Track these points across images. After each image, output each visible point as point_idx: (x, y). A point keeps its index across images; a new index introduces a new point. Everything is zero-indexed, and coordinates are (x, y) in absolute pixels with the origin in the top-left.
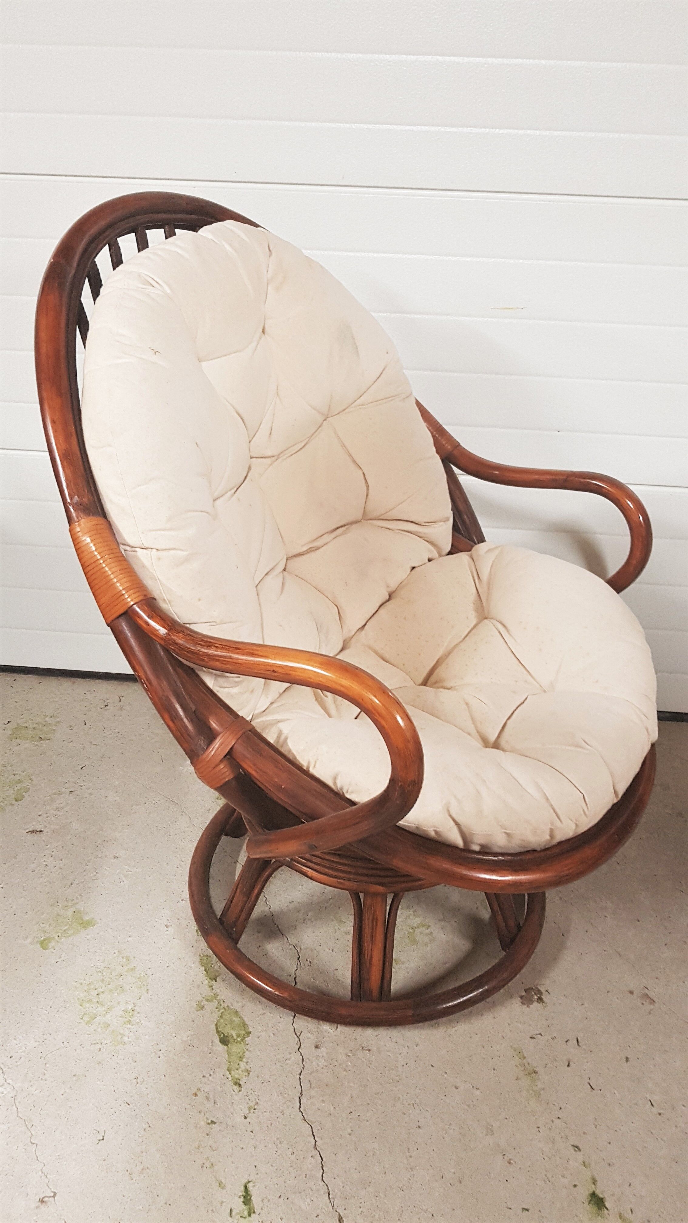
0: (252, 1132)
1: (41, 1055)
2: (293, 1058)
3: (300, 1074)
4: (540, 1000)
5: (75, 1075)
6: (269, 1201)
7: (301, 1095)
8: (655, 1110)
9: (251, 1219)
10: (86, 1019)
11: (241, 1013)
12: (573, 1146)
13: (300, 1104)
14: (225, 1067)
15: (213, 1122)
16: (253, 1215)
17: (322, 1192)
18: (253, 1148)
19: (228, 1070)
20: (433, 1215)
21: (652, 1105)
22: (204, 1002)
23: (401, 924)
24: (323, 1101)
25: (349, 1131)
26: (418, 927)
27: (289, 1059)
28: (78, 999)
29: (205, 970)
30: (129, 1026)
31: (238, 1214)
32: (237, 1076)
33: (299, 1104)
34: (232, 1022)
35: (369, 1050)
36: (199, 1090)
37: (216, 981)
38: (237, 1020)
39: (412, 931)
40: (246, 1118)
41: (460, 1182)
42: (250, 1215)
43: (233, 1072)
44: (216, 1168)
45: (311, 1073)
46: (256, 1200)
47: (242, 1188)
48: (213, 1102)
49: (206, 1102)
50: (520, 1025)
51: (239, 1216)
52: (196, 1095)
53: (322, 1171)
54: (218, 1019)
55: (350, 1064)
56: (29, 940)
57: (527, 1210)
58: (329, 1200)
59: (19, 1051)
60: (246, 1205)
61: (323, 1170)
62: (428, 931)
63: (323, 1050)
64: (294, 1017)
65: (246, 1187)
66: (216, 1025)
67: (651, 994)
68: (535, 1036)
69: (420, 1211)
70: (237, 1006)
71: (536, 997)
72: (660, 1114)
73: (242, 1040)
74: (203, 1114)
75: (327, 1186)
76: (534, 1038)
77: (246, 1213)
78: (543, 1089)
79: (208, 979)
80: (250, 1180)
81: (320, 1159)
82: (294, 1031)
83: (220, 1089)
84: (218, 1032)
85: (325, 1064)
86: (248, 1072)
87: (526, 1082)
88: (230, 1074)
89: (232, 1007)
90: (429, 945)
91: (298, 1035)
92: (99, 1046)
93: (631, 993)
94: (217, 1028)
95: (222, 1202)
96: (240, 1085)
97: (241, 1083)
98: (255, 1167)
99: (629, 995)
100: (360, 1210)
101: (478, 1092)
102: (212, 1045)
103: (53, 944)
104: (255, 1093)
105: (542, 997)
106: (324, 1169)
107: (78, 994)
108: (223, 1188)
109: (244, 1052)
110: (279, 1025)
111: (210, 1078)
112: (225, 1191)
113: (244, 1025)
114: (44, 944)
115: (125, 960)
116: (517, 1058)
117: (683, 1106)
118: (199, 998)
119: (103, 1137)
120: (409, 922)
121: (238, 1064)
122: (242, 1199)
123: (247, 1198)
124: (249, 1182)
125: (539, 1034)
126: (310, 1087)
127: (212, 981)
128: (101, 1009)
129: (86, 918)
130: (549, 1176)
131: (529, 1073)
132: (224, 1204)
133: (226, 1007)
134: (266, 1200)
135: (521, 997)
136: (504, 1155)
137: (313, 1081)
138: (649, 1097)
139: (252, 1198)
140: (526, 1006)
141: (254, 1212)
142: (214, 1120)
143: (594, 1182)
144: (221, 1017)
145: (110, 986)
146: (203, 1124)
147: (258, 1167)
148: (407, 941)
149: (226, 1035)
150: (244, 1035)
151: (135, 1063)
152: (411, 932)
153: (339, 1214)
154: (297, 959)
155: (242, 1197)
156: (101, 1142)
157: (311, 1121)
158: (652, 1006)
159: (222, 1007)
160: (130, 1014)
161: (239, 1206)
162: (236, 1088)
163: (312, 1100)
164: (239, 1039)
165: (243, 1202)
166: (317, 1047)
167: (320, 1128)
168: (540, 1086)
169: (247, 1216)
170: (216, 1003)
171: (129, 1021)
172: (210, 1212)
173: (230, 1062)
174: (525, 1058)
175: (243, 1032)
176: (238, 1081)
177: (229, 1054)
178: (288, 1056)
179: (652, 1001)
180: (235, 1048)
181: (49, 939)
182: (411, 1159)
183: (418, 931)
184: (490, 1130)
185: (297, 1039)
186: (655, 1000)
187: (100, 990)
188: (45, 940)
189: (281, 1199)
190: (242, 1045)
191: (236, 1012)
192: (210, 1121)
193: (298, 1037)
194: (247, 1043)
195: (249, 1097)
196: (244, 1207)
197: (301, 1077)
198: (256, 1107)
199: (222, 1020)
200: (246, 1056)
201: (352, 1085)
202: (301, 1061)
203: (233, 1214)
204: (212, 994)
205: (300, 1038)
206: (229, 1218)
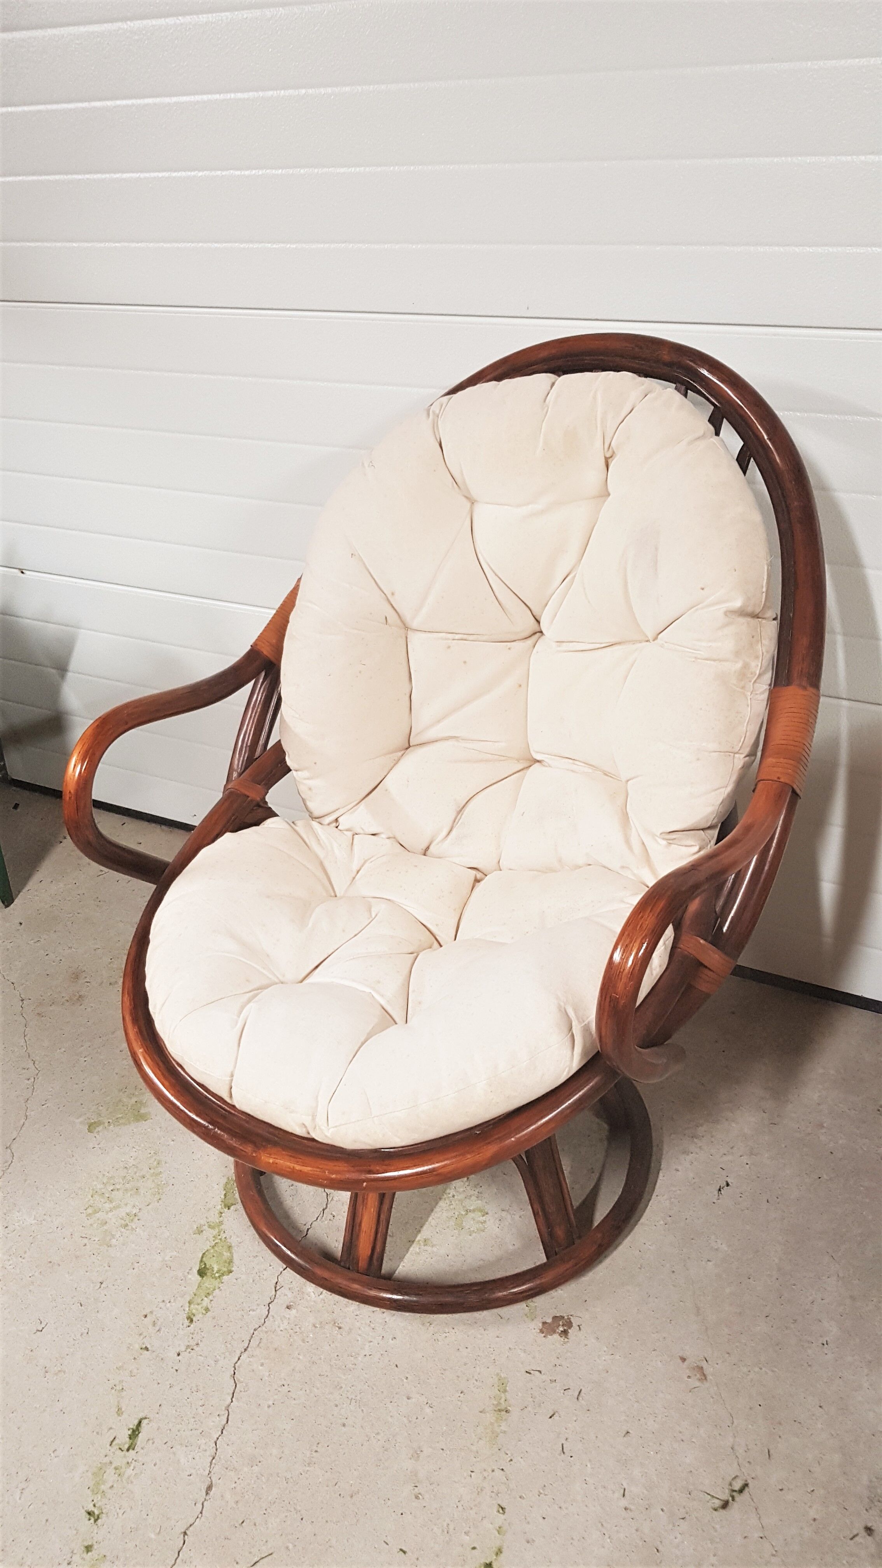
0: (177, 1370)
1: (32, 1234)
2: (258, 1311)
3: (255, 1330)
4: (565, 1333)
5: (50, 1262)
6: (153, 1443)
7: (245, 1350)
8: (624, 1503)
9: (127, 1454)
10: (90, 1211)
11: (234, 1250)
12: (499, 1505)
13: (239, 1359)
14: (188, 1298)
15: (147, 1349)
16: (131, 1451)
17: (208, 1453)
18: (169, 1387)
19: (189, 1302)
20: (302, 1519)
21: (624, 1495)
22: (206, 1227)
23: (457, 1202)
24: (262, 1365)
25: (271, 1403)
26: (474, 1211)
27: (254, 1310)
28: (93, 1190)
29: (225, 1195)
30: (123, 1230)
31: (118, 1444)
32: (194, 1311)
33: (237, 1359)
34: (221, 1254)
35: (340, 1328)
36: (151, 1312)
37: (229, 1209)
38: (226, 1254)
39: (464, 1213)
40: (179, 1355)
41: (352, 1497)
42: (128, 1450)
43: (192, 1306)
44: (124, 1393)
45: (266, 1332)
46: (142, 1437)
47: (136, 1422)
48: (157, 1328)
49: (150, 1327)
50: (522, 1354)
51: (118, 1447)
52: (146, 1316)
53: (220, 1433)
54: (209, 1248)
55: (311, 1335)
56: (81, 1119)
57: (404, 1552)
58: (209, 1464)
59: (16, 1224)
60: (130, 1438)
61: (222, 1433)
62: (482, 1219)
63: (294, 1311)
64: (284, 1270)
65: (140, 1422)
66: (204, 1254)
67: (709, 1370)
68: (532, 1372)
69: (292, 1509)
70: (234, 1241)
71: (561, 1329)
72: (626, 1509)
73: (219, 1277)
74: (142, 1337)
75: (217, 1450)
76: (530, 1373)
77: (126, 1446)
78: (505, 1432)
79: (223, 1205)
80: (148, 1417)
81: (226, 1420)
82: (277, 1283)
83: (171, 1318)
84: (201, 1261)
85: (287, 1327)
86: (207, 1310)
87: (490, 1417)
88: (189, 1307)
89: (228, 1240)
90: (474, 1235)
91: (277, 1289)
92: (85, 1241)
93: (683, 1360)
94: (202, 1257)
95: (111, 1428)
96: (192, 1321)
97: (194, 1319)
98: (160, 1405)
99: (680, 1361)
100: (234, 1485)
101: (428, 1410)
102: (188, 1273)
103: (100, 1128)
104: (202, 1333)
105: (569, 1331)
106: (224, 1431)
107: (96, 1185)
108: (119, 1415)
109: (214, 1290)
110: (265, 1272)
111: (168, 1305)
112: (120, 1418)
113: (230, 1262)
114: (91, 1127)
115: (155, 1163)
116: (497, 1390)
117: (662, 1510)
118: (203, 1222)
119: (43, 1328)
120: (467, 1203)
121: (202, 1300)
122: (130, 1432)
123: (135, 1433)
124: (146, 1418)
125: (538, 1371)
126: (258, 1345)
127: (225, 1207)
128: (108, 1206)
129: (142, 1111)
130: (451, 1527)
131: (500, 1410)
132: (111, 1431)
133: (223, 1239)
134: (151, 1442)
135: (544, 1323)
136: (416, 1486)
137: (264, 1341)
138: (625, 1486)
139: (140, 1434)
140: (543, 1335)
141: (134, 1449)
142: (148, 1346)
143: (499, 1552)
144: (213, 1247)
145: (127, 1186)
146: (137, 1347)
147: (163, 1407)
148: (452, 1223)
149: (207, 1267)
150: (225, 1272)
151: (108, 1268)
152: (462, 1215)
153: (212, 1481)
154: (321, 1210)
155: (131, 1430)
156: (38, 1333)
157: (239, 1380)
158: (698, 1384)
159: (220, 1237)
160: (131, 1218)
161: (123, 1438)
162: (187, 1322)
163: (251, 1359)
164: (217, 1275)
165: (130, 1435)
166: (288, 1307)
167: (243, 1390)
168: (503, 1428)
169: (125, 1450)
170: (215, 1232)
171: (127, 1225)
172: (95, 1433)
173: (195, 1295)
174: (505, 1391)
175: (225, 1269)
176: (192, 1317)
177: (199, 1286)
178: (255, 1308)
179: (704, 1377)
180: (208, 1282)
181: (99, 1123)
182: (314, 1454)
183: (471, 1215)
184: (416, 1455)
185: (274, 1292)
186: (709, 1377)
187: (118, 1186)
188: (95, 1123)
189: (165, 1446)
190: (216, 1283)
191: (230, 1247)
192: (144, 1346)
193: (276, 1291)
194: (223, 1281)
195: (193, 1336)
196: (128, 1439)
197: (255, 1332)
198: (195, 1347)
199: (212, 1251)
200: (214, 1294)
201: (301, 1357)
202: (264, 1316)
203: (114, 1443)
204: (217, 1221)
205: (277, 1292)
206: (108, 1446)
